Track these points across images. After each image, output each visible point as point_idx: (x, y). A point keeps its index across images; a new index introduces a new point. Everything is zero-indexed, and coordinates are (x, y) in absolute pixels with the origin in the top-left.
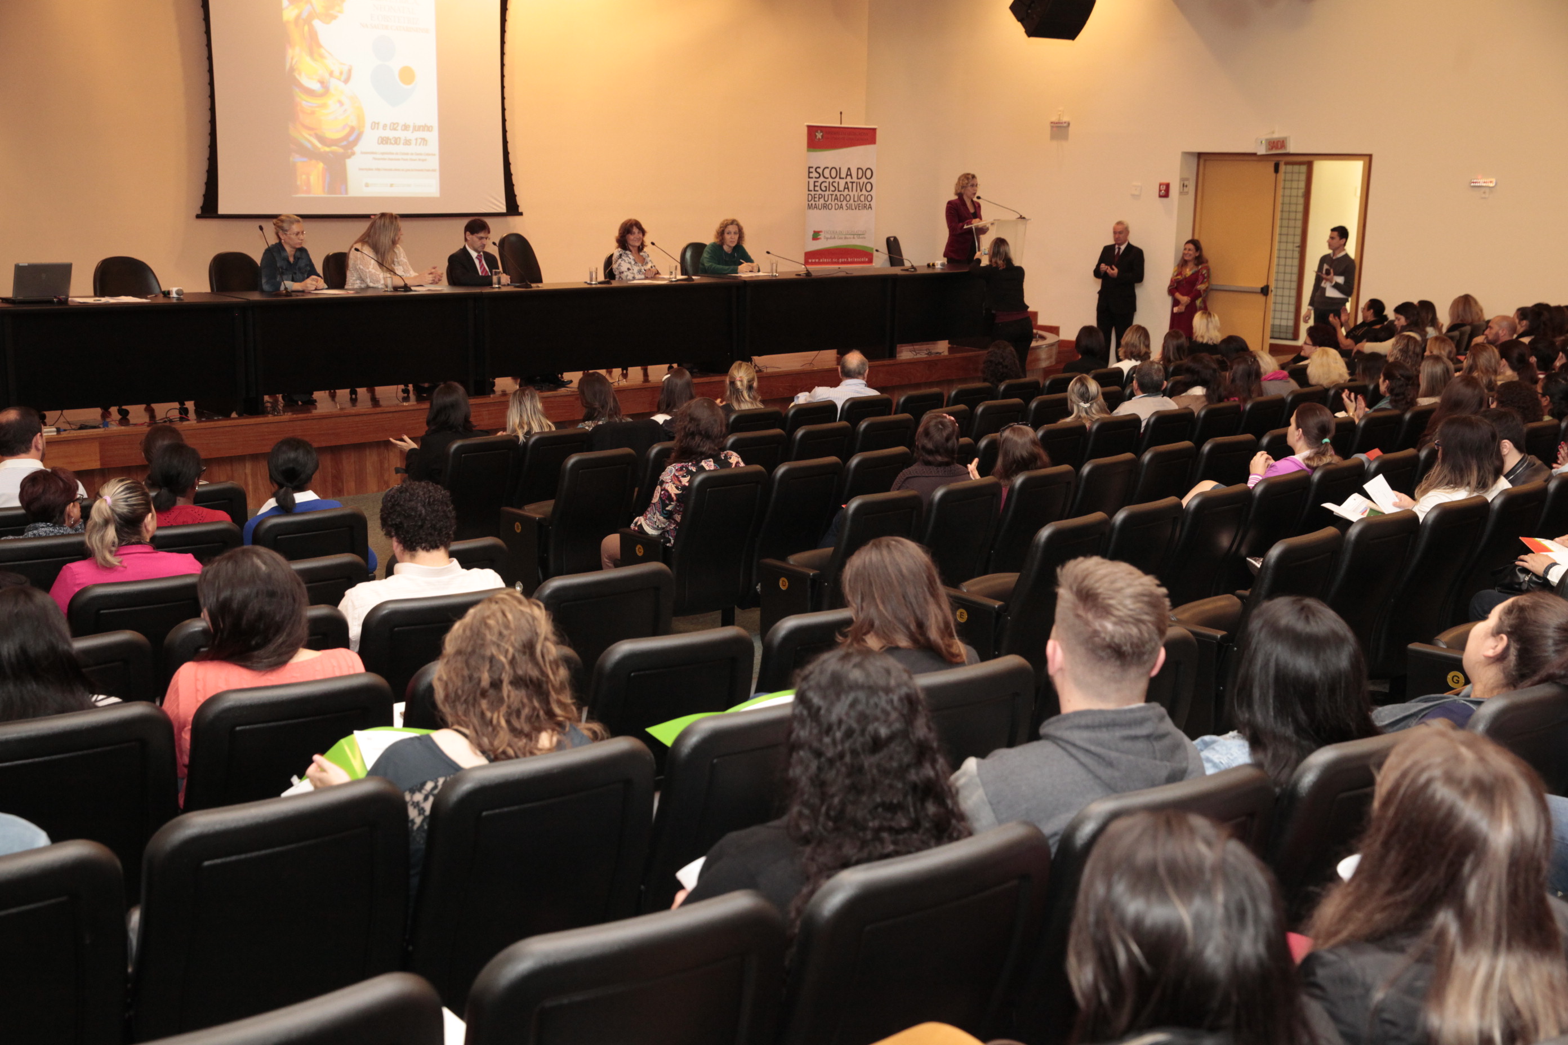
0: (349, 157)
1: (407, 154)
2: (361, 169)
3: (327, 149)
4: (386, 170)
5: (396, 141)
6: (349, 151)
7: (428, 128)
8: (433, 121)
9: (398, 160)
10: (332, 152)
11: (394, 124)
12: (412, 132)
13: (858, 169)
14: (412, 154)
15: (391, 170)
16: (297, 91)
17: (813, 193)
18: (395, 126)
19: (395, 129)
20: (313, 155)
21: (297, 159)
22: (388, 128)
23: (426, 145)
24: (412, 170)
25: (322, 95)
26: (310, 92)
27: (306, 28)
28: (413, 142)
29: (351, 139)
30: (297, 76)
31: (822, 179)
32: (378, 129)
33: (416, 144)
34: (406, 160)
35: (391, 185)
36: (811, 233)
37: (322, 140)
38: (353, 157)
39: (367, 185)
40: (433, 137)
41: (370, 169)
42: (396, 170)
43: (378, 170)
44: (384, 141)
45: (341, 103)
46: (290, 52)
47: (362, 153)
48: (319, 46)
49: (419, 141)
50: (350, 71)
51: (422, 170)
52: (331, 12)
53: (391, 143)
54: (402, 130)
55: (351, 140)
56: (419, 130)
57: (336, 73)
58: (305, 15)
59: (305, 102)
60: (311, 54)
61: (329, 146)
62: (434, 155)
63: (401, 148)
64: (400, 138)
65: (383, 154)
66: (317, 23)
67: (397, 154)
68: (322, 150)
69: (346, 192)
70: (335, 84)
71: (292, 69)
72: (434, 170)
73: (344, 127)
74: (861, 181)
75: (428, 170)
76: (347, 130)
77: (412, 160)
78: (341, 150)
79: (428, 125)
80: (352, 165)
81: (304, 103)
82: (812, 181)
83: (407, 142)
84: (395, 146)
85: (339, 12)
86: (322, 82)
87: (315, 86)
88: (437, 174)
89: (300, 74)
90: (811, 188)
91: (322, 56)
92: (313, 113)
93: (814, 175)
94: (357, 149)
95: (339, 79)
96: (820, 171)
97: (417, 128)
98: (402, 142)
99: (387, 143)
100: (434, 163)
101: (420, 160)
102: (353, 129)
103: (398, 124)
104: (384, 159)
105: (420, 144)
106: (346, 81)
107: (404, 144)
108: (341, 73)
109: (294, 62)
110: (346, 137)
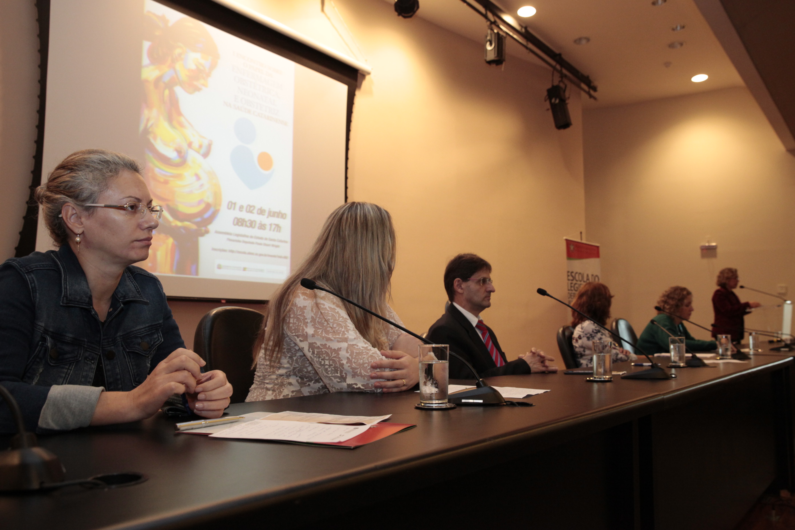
0: (202, 235)
1: (261, 238)
2: (214, 249)
3: (179, 224)
4: (239, 252)
5: (252, 224)
6: (203, 229)
7: (283, 216)
8: (287, 208)
9: (252, 243)
10: (185, 228)
11: (251, 207)
12: (267, 217)
13: (592, 275)
14: (266, 239)
15: (244, 253)
16: (150, 156)
18: (252, 209)
19: (251, 212)
22: (244, 209)
23: (280, 231)
24: (265, 255)
25: (178, 165)
26: (165, 160)
27: (167, 92)
28: (268, 227)
29: (207, 215)
30: (152, 140)
31: (575, 281)
32: (234, 209)
33: (270, 230)
34: (260, 244)
35: (244, 269)
37: (174, 213)
38: (207, 236)
39: (219, 267)
40: (286, 224)
41: (224, 251)
42: (250, 253)
43: (232, 251)
44: (239, 222)
45: (198, 177)
46: (146, 113)
47: (217, 232)
48: (180, 114)
49: (273, 227)
50: (209, 146)
51: (274, 256)
52: (195, 83)
53: (246, 226)
54: (258, 214)
55: (206, 217)
56: (273, 216)
57: (196, 145)
58: (167, 79)
59: (159, 169)
60: (170, 120)
61: (181, 221)
62: (286, 242)
63: (255, 232)
64: (255, 221)
65: (238, 235)
66: (178, 90)
67: (251, 237)
68: (173, 224)
69: (197, 273)
70: (193, 156)
71: (146, 131)
72: (285, 258)
73: (200, 202)
75: (280, 257)
76: (202, 206)
77: (265, 245)
78: (194, 227)
79: (283, 212)
80: (205, 244)
81: (156, 170)
82: (569, 283)
83: (262, 227)
84: (250, 229)
85: (203, 85)
86: (179, 152)
87: (172, 154)
88: (288, 262)
89: (155, 138)
90: (569, 288)
91: (181, 125)
92: (166, 182)
93: (571, 278)
94: (211, 227)
95: (198, 153)
96: (573, 274)
97: (272, 214)
98: (257, 225)
99: (242, 225)
100: (286, 250)
101: (273, 246)
102: (208, 206)
103: (254, 207)
104: (239, 241)
105: (274, 230)
106: (206, 155)
107: (259, 228)
108: (200, 146)
109: (149, 124)
110: (200, 214)
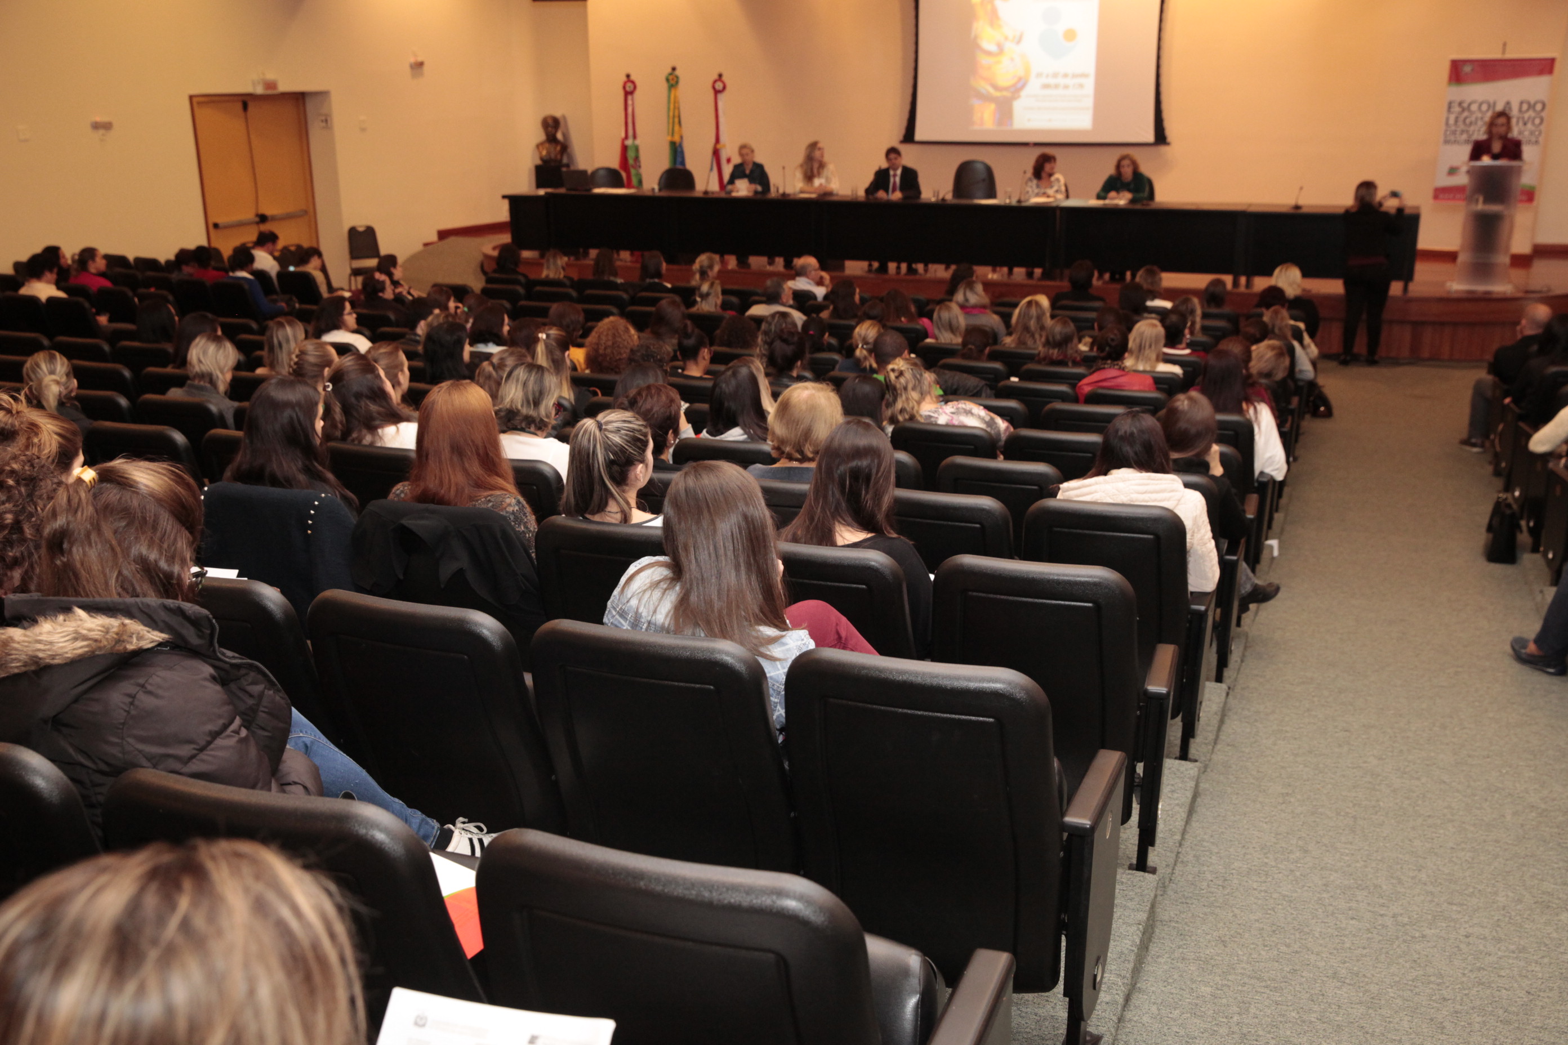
0: (1016, 99)
1: (1065, 96)
2: (1025, 108)
3: (999, 94)
4: (1046, 109)
5: (1056, 86)
6: (1016, 95)
7: (1085, 75)
8: (1091, 69)
9: (1057, 101)
10: (1003, 96)
11: (1056, 73)
12: (1071, 79)
13: (1522, 103)
14: (1069, 96)
15: (1050, 109)
16: (978, 53)
17: (1453, 128)
18: (1057, 75)
19: (1056, 77)
20: (987, 98)
21: (976, 103)
22: (1050, 76)
23: (1083, 88)
24: (1069, 109)
25: (998, 55)
26: (989, 53)
27: (989, 6)
28: (1071, 87)
29: (1019, 85)
30: (980, 42)
31: (1466, 114)
32: (1041, 77)
33: (1073, 88)
34: (1064, 101)
35: (1049, 121)
36: (1445, 169)
37: (996, 88)
38: (1019, 100)
39: (1029, 120)
40: (1090, 84)
41: (1033, 108)
42: (1055, 108)
43: (1040, 109)
44: (1046, 86)
45: (1012, 60)
46: (975, 25)
48: (999, 19)
49: (1077, 86)
50: (1021, 35)
51: (1077, 109)
53: (1052, 88)
54: (1062, 77)
55: (1018, 88)
56: (1077, 77)
57: (1011, 37)
59: (984, 60)
60: (992, 25)
61: (1000, 92)
62: (1089, 96)
63: (1060, 92)
64: (1060, 84)
65: (1045, 96)
66: (997, 3)
67: (1056, 96)
68: (995, 95)
69: (1011, 124)
70: (1008, 46)
71: (976, 37)
72: (1088, 108)
73: (1014, 77)
74: (1526, 116)
75: (1083, 108)
76: (1016, 79)
77: (1069, 101)
78: (1010, 95)
79: (1086, 72)
80: (1018, 106)
82: (1452, 118)
83: (1066, 87)
84: (1056, 90)
86: (999, 45)
87: (992, 47)
88: (1091, 111)
89: (982, 40)
90: (1452, 121)
91: (1000, 26)
93: (1457, 109)
94: (1023, 93)
95: (1013, 42)
96: (1465, 105)
97: (1075, 76)
98: (1061, 86)
99: (1048, 88)
100: (1089, 102)
101: (1074, 100)
102: (1020, 79)
103: (1059, 73)
104: (1045, 100)
105: (1077, 89)
106: (1019, 42)
107: (1063, 89)
108: (1014, 37)
109: (978, 32)
110: (1014, 85)
